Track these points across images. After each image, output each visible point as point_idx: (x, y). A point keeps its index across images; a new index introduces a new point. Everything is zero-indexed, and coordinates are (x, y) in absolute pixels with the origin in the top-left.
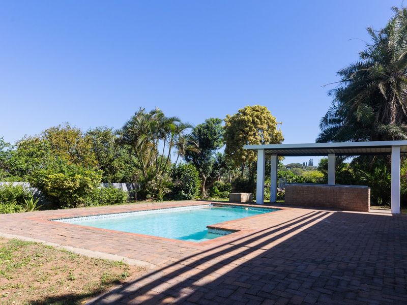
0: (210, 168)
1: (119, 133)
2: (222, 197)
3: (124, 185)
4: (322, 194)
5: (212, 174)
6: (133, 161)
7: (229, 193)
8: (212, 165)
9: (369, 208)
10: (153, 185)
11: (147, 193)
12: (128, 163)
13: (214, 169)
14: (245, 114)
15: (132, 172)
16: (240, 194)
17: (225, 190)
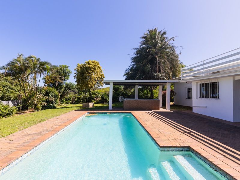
0: (63, 90)
1: (4, 68)
2: (67, 103)
3: (10, 102)
4: (141, 104)
5: (64, 93)
6: (9, 86)
7: (70, 101)
8: (64, 88)
9: (160, 108)
10: (35, 101)
11: (29, 106)
12: (4, 87)
13: (64, 90)
14: (89, 64)
15: (9, 92)
16: (89, 104)
17: (69, 100)
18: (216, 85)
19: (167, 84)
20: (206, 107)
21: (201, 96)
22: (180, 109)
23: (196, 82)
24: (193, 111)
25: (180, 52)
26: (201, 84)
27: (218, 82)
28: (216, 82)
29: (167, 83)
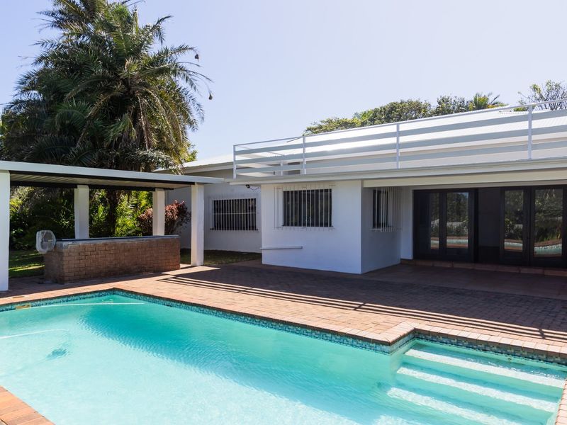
18: (326, 196)
19: (195, 189)
20: (302, 248)
21: (288, 222)
22: (230, 260)
23: (276, 186)
24: (265, 261)
25: (210, 92)
26: (285, 192)
27: (330, 190)
28: (326, 190)
29: (193, 183)
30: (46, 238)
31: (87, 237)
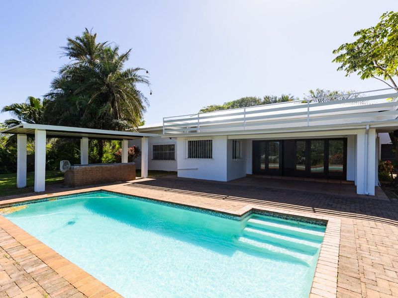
18: (210, 144)
19: (143, 139)
20: (197, 169)
21: (190, 156)
22: (162, 175)
23: (184, 138)
24: (179, 175)
25: (151, 91)
26: (189, 141)
27: (212, 140)
28: (210, 141)
29: (143, 137)
30: (65, 164)
31: (87, 163)
